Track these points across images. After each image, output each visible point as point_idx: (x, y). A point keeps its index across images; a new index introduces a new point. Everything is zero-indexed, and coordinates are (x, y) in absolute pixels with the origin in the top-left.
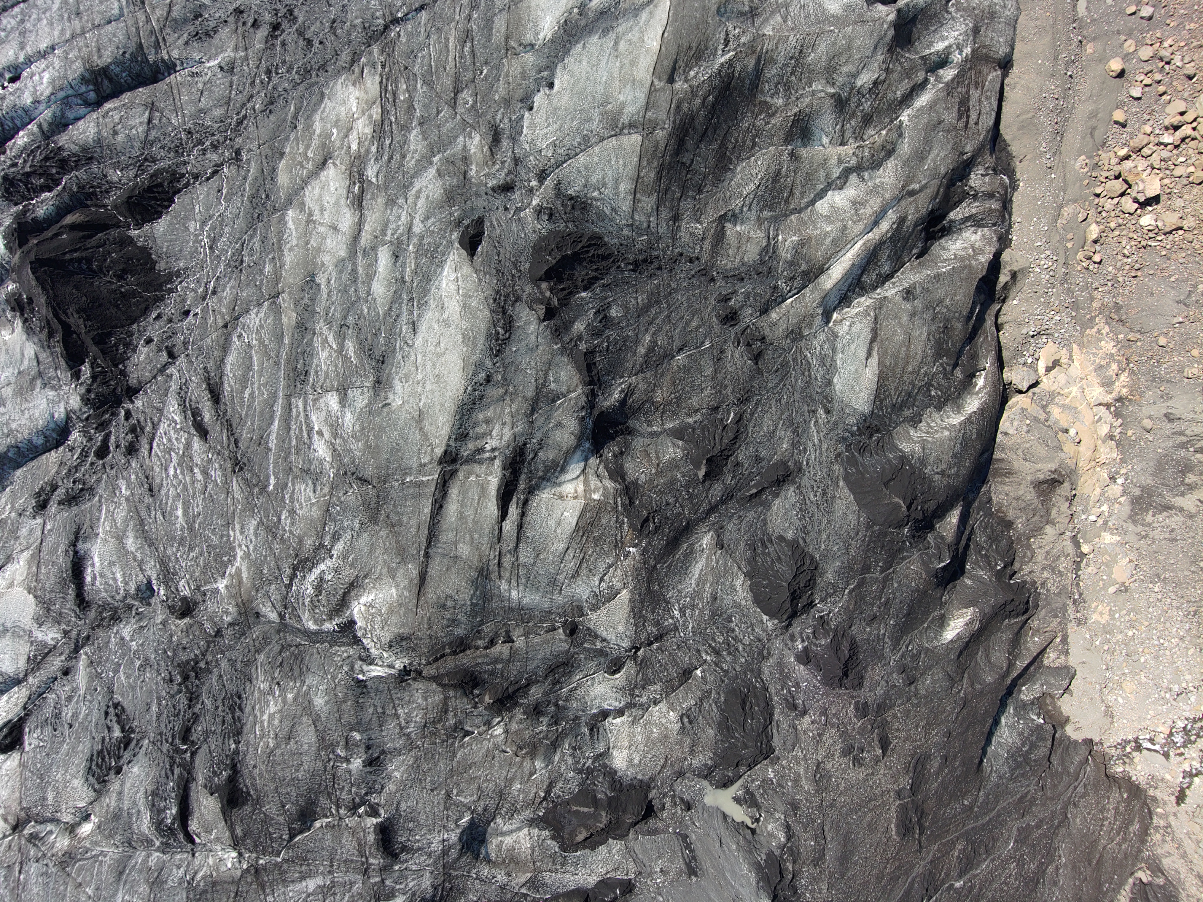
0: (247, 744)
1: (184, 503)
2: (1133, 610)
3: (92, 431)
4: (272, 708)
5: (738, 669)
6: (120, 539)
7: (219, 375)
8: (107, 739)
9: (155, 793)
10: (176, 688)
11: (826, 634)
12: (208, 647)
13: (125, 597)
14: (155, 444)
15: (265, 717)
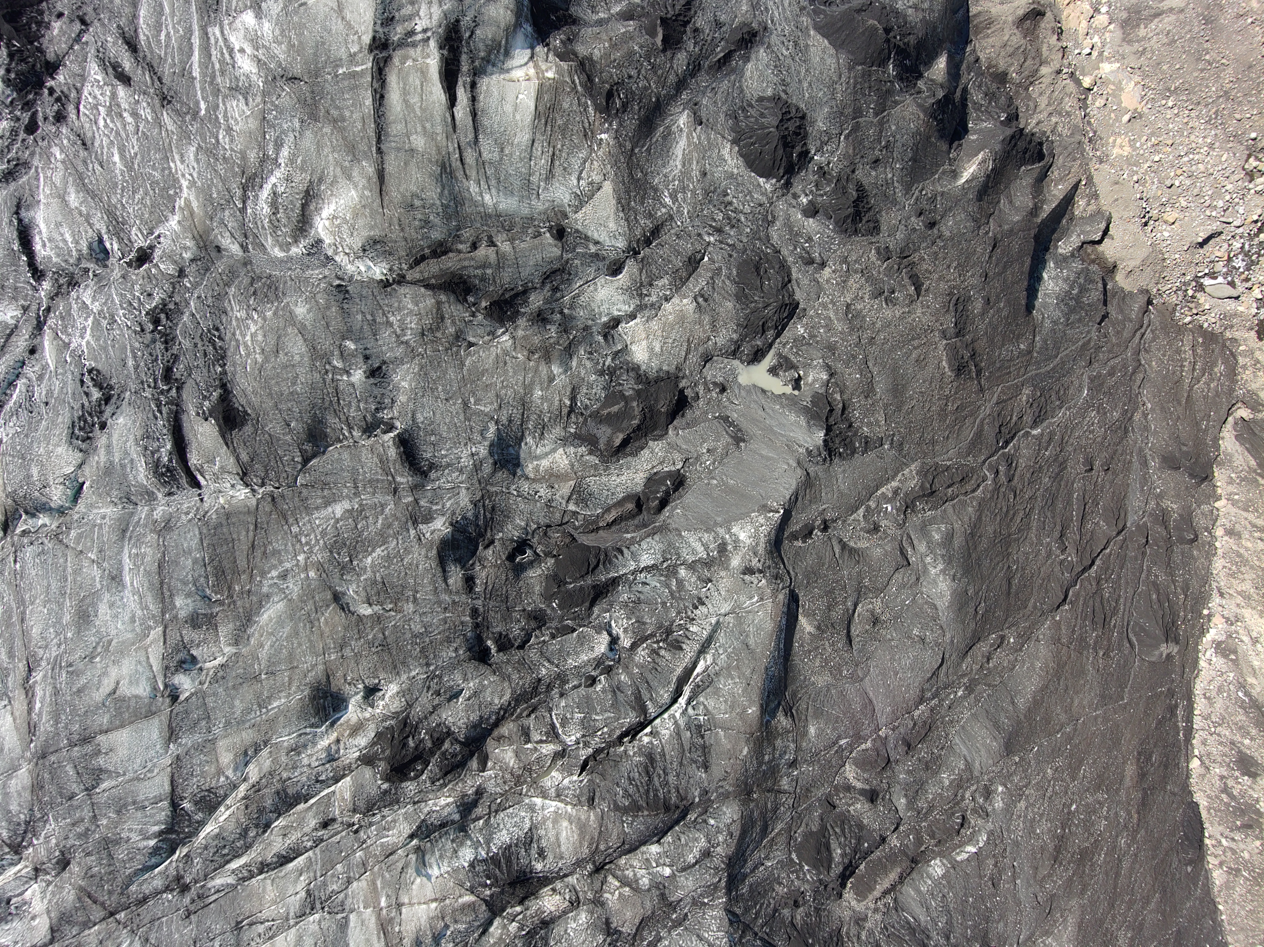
0: (234, 365)
1: (119, 148)
2: (1153, 134)
3: (19, 113)
4: (253, 329)
5: (745, 240)
6: (62, 198)
7: (133, 29)
8: (87, 404)
9: (147, 436)
10: (149, 336)
11: (829, 182)
12: (174, 288)
13: (79, 259)
14: (81, 107)
15: (248, 338)
